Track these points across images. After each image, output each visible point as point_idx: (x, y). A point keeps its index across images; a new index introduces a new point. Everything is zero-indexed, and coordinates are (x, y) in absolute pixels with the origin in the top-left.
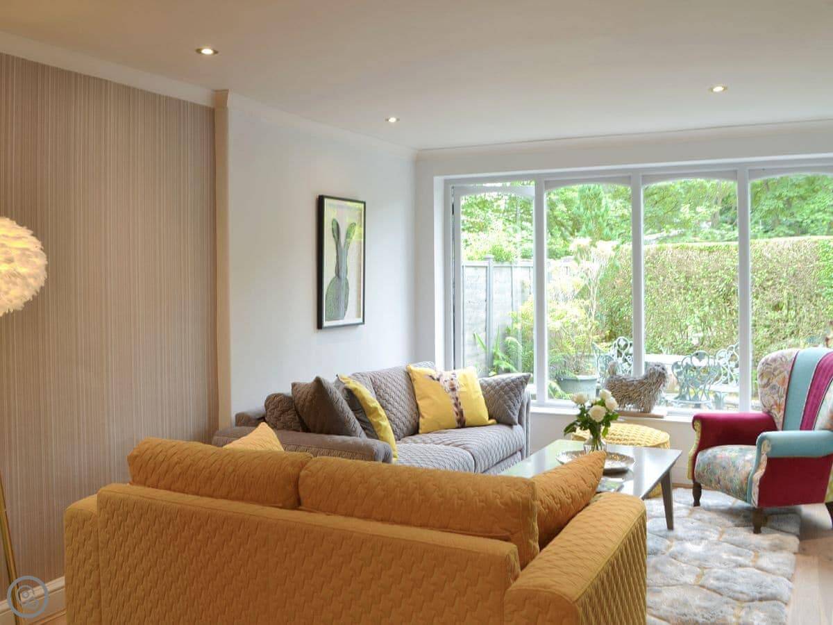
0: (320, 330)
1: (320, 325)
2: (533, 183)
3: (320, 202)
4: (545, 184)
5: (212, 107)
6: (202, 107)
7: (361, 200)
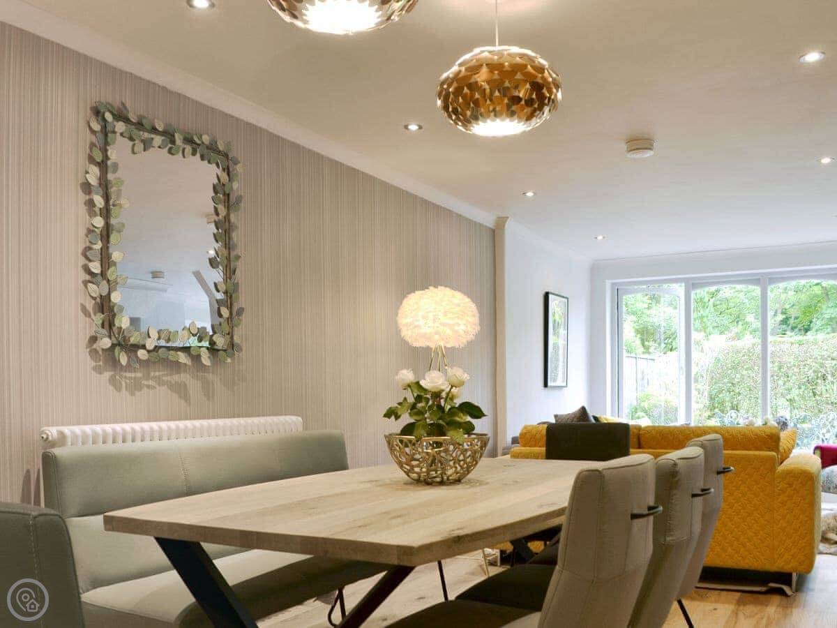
0: (546, 389)
1: (546, 385)
2: (683, 284)
3: (546, 296)
4: (692, 285)
5: (494, 228)
6: (490, 228)
7: (565, 296)
